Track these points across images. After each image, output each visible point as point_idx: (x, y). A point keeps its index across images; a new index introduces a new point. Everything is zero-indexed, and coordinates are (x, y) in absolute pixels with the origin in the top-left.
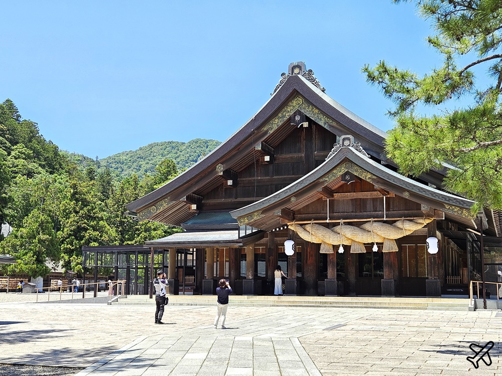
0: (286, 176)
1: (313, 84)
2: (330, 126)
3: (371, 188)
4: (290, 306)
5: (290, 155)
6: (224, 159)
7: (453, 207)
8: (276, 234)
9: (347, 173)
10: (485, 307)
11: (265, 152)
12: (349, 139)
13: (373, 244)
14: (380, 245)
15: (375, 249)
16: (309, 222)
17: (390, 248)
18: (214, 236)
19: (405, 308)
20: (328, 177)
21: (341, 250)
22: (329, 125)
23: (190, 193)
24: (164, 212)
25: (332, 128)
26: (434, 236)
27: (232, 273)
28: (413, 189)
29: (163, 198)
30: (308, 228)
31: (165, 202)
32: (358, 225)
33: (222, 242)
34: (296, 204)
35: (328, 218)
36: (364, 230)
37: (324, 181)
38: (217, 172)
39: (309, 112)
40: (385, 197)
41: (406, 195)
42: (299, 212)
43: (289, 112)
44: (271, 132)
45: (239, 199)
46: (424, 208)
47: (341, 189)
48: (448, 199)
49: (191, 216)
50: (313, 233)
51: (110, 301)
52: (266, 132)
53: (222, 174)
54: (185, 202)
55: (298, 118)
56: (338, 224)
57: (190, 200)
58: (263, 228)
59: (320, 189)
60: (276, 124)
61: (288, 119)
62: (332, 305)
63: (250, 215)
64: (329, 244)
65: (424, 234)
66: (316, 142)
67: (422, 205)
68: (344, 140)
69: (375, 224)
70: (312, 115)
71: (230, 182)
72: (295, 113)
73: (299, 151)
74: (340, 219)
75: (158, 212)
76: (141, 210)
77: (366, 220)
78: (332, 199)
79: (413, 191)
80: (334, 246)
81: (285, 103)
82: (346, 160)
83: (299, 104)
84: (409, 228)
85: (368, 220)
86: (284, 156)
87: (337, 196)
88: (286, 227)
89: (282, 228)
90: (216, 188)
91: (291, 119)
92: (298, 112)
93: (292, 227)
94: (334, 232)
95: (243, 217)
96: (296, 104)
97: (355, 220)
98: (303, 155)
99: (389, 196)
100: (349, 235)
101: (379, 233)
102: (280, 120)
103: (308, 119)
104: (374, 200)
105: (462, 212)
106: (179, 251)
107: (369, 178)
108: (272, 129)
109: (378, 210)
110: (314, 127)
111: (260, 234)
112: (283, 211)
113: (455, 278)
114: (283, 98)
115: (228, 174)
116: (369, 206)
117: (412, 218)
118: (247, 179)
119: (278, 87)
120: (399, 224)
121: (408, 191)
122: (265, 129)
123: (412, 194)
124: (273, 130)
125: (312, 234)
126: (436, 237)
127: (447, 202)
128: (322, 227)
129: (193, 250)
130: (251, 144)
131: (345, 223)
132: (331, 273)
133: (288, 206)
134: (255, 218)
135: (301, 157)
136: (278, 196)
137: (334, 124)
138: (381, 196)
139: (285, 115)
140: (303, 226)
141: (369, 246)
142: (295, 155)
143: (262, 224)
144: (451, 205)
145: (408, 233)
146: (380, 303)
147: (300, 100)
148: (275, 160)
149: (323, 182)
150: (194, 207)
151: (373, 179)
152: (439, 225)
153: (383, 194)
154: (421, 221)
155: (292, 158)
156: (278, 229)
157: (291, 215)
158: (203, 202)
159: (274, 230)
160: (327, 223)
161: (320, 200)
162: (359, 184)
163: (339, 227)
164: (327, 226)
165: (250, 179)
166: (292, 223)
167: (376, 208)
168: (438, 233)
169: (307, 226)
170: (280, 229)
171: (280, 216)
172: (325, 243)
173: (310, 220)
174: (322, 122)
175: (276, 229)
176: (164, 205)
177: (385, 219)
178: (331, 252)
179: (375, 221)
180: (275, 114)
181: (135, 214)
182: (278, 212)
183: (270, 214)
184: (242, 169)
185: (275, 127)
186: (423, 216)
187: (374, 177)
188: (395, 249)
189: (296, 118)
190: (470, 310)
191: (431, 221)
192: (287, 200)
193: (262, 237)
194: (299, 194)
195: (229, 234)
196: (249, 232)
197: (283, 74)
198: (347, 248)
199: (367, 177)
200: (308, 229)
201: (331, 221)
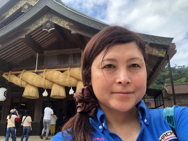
21: (45, 94)
37: (27, 30)
44: (7, 16)
59: (23, 36)
61: (20, 8)
72: (25, 4)
78: (42, 55)
82: (47, 9)
91: (22, 8)
92: (27, 4)
102: (14, 9)
109: (77, 62)
139: (18, 6)
151: (70, 26)
166: (7, 73)
169: (19, 75)
180: (11, 6)
185: (11, 14)
189: (25, 8)
194: (4, 42)
199: (65, 25)
201: (38, 71)
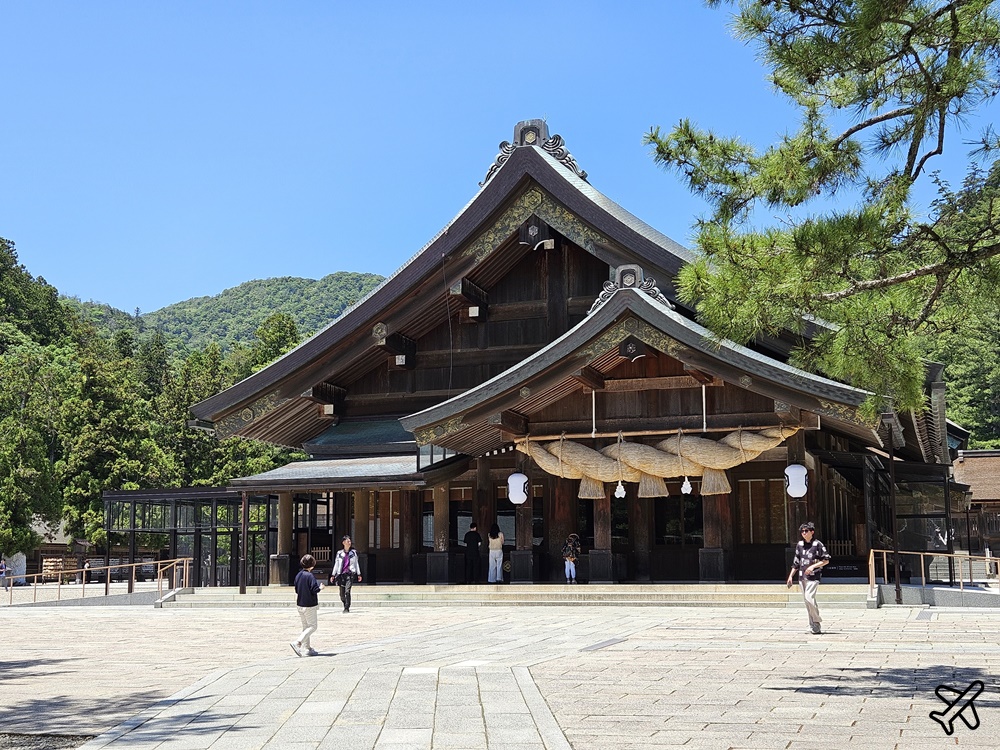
0: (511, 347)
1: (563, 163)
2: (597, 247)
3: (677, 369)
4: (520, 604)
5: (520, 305)
6: (389, 313)
7: (836, 405)
8: (492, 462)
9: (630, 340)
10: (899, 601)
11: (469, 298)
12: (632, 272)
13: (681, 479)
14: (696, 481)
15: (686, 488)
16: (557, 437)
17: (716, 486)
18: (368, 467)
19: (745, 605)
20: (593, 348)
21: (620, 492)
22: (595, 245)
23: (320, 380)
24: (269, 419)
25: (600, 251)
26: (800, 462)
27: (406, 540)
28: (758, 370)
29: (266, 391)
30: (555, 448)
31: (271, 401)
32: (653, 442)
33: (384, 478)
34: (531, 402)
35: (594, 429)
36: (665, 452)
37: (585, 357)
38: (375, 340)
39: (556, 219)
40: (704, 387)
41: (745, 383)
42: (538, 417)
43: (515, 218)
44: (481, 259)
45: (419, 394)
46: (781, 407)
47: (619, 372)
48: (825, 390)
49: (324, 426)
50: (565, 459)
51: (159, 601)
52: (472, 259)
53: (383, 342)
54: (310, 399)
55: (533, 231)
56: (614, 440)
57: (322, 395)
58: (466, 449)
59: (577, 372)
60: (491, 242)
61: (514, 233)
62: (603, 601)
63: (439, 425)
64: (595, 481)
65: (780, 458)
66: (571, 278)
67: (777, 403)
68: (623, 274)
69: (685, 440)
70: (562, 226)
71: (400, 360)
72: (527, 221)
73: (538, 297)
74: (617, 432)
75: (257, 419)
76: (222, 417)
77: (668, 432)
78: (602, 390)
79: (759, 373)
80: (605, 485)
81: (509, 202)
82: (628, 315)
83: (535, 203)
84: (752, 447)
85: (672, 432)
86: (507, 307)
87: (611, 385)
88: (511, 448)
89: (503, 451)
90: (374, 371)
91: (520, 233)
92: (534, 220)
93: (524, 447)
94: (607, 456)
95: (426, 428)
96: (530, 203)
97: (647, 433)
98: (545, 304)
99: (712, 385)
100: (635, 462)
101: (694, 457)
102: (499, 235)
103: (552, 233)
104: (684, 393)
105: (854, 415)
106: (299, 498)
107: (673, 349)
108: (482, 253)
109: (691, 412)
110: (566, 249)
111: (461, 462)
112: (505, 416)
113: (843, 545)
114: (503, 193)
115: (395, 343)
116: (675, 404)
117: (758, 428)
118: (434, 352)
119: (493, 170)
120: (732, 440)
121: (749, 375)
122: (469, 253)
123: (757, 380)
124: (485, 255)
125: (562, 462)
126: (803, 464)
127: (823, 395)
128: (581, 448)
129: (328, 495)
130: (441, 284)
131: (628, 439)
132: (602, 537)
133: (514, 406)
134: (450, 430)
135: (541, 308)
136: (494, 387)
137: (605, 243)
138: (697, 386)
139: (509, 225)
140: (545, 446)
141: (674, 483)
142: (530, 305)
143: (464, 442)
144: (832, 402)
145: (750, 457)
146: (696, 596)
147: (538, 196)
148: (489, 314)
149: (583, 359)
150: (329, 409)
151: (681, 352)
152: (811, 441)
153: (700, 381)
154: (774, 433)
155: (522, 310)
156: (495, 452)
157: (522, 424)
158: (347, 399)
159: (488, 454)
160: (591, 438)
161: (577, 393)
162: (655, 363)
163: (616, 446)
164: (593, 445)
165: (441, 352)
166: (523, 439)
167: (688, 409)
168: (808, 456)
169: (553, 445)
170: (499, 451)
171: (499, 426)
172: (588, 478)
173: (559, 433)
174: (581, 238)
175: (492, 453)
176: (269, 406)
177: (705, 430)
178: (600, 495)
179: (686, 434)
180: (487, 224)
181: (210, 424)
182: (495, 418)
183: (479, 422)
184: (426, 331)
185: (489, 250)
186: (778, 424)
187: (682, 347)
188: (726, 488)
189: (531, 232)
190: (870, 605)
191: (793, 433)
192: (512, 395)
193: (465, 468)
194: (536, 382)
195: (398, 462)
196: (438, 458)
197: (503, 145)
198: (631, 487)
199: (669, 348)
200: (554, 451)
201: (599, 435)
